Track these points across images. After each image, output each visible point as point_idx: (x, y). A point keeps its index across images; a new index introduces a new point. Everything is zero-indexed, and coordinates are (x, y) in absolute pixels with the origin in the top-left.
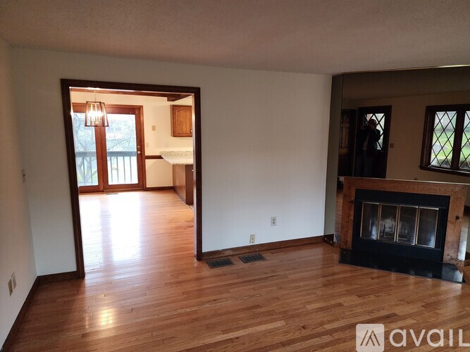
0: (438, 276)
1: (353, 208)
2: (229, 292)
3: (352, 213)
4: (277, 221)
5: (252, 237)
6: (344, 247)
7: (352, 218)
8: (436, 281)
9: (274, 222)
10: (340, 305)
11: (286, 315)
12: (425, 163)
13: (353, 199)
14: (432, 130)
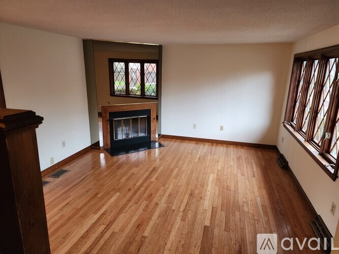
0: (149, 148)
1: (109, 124)
2: (70, 196)
3: (109, 127)
4: (66, 144)
5: (52, 160)
6: (107, 148)
7: (109, 130)
8: (149, 150)
9: (64, 144)
10: (133, 174)
11: (116, 190)
12: (112, 92)
13: (108, 118)
14: (113, 73)
